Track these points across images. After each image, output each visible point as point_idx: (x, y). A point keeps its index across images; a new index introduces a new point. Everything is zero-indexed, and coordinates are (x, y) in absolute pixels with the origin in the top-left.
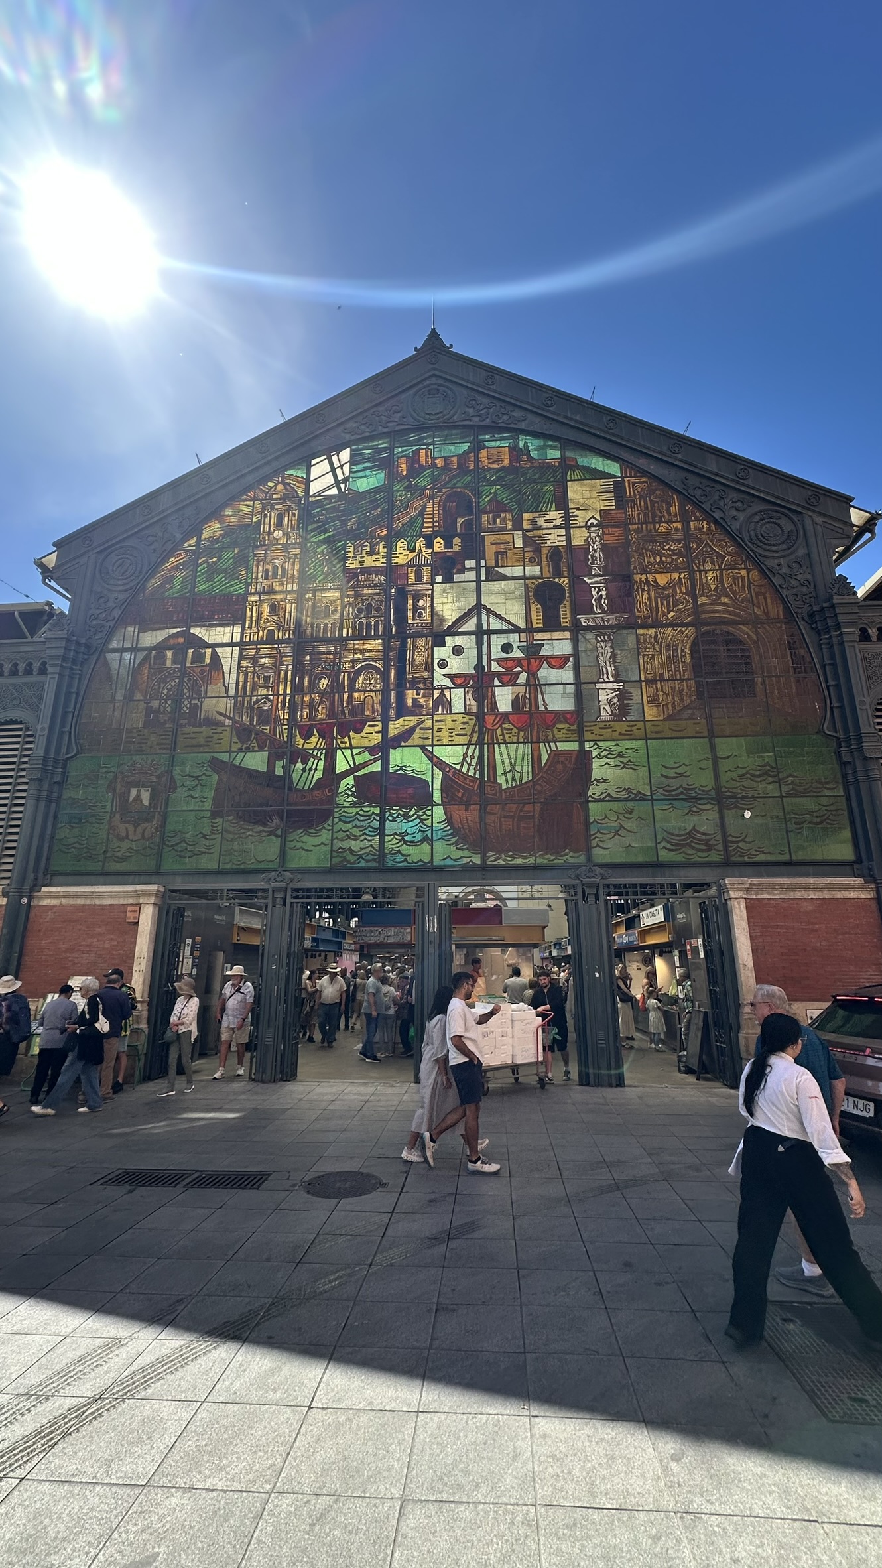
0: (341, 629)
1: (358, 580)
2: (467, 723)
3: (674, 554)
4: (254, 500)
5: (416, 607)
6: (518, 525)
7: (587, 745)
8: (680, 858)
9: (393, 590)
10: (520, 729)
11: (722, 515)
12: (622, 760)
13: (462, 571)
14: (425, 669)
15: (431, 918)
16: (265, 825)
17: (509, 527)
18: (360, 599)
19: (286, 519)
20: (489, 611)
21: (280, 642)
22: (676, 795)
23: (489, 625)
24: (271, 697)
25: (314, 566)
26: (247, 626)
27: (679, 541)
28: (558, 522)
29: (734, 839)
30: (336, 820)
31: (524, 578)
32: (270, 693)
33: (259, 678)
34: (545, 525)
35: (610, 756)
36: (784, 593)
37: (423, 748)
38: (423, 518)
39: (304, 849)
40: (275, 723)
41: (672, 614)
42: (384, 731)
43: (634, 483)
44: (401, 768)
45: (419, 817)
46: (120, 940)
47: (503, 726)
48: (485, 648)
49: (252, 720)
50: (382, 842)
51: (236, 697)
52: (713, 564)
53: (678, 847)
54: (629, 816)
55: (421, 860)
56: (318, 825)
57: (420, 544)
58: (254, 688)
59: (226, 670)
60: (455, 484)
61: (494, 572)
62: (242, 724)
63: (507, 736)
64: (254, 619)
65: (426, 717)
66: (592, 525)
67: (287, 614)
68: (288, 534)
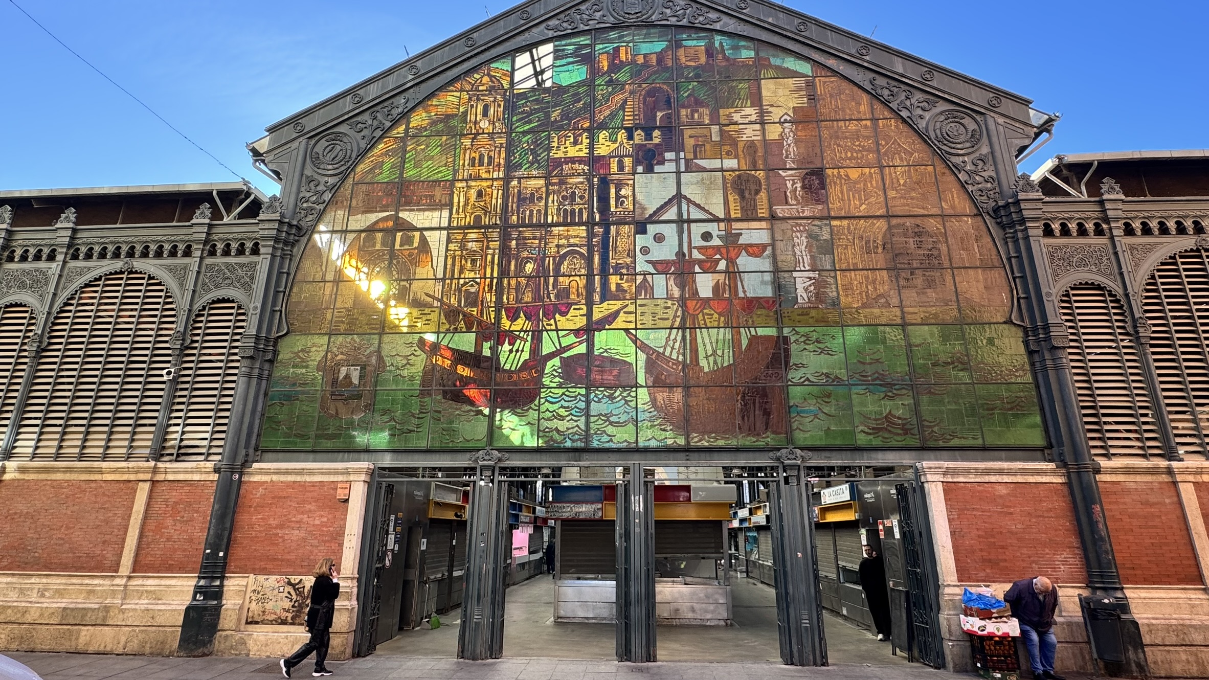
0: (546, 215)
1: (562, 169)
2: (669, 308)
3: (865, 150)
4: (461, 91)
5: (618, 197)
6: (715, 120)
7: (786, 331)
8: (877, 442)
9: (596, 179)
10: (720, 315)
11: (909, 114)
12: (819, 345)
13: (662, 162)
14: (628, 255)
15: (637, 498)
17: (707, 121)
18: (564, 187)
19: (492, 109)
20: (689, 201)
21: (487, 227)
22: (873, 380)
23: (689, 214)
24: (479, 280)
25: (520, 155)
26: (454, 211)
27: (868, 138)
28: (754, 118)
29: (927, 424)
30: (542, 401)
31: (722, 170)
32: (478, 276)
33: (466, 262)
34: (741, 121)
35: (808, 342)
36: (970, 188)
37: (627, 331)
38: (624, 111)
39: (511, 429)
40: (482, 304)
41: (864, 206)
42: (589, 314)
43: (825, 82)
44: (606, 351)
45: (624, 398)
46: (330, 516)
47: (705, 311)
48: (685, 236)
49: (459, 302)
50: (587, 423)
51: (443, 279)
52: (901, 159)
53: (876, 431)
54: (827, 400)
55: (626, 441)
56: (525, 405)
57: (622, 135)
58: (461, 272)
59: (435, 254)
60: (654, 80)
61: (693, 164)
62: (449, 306)
63: (708, 321)
64: (461, 204)
65: (629, 302)
66: (786, 121)
67: (494, 201)
68: (494, 124)
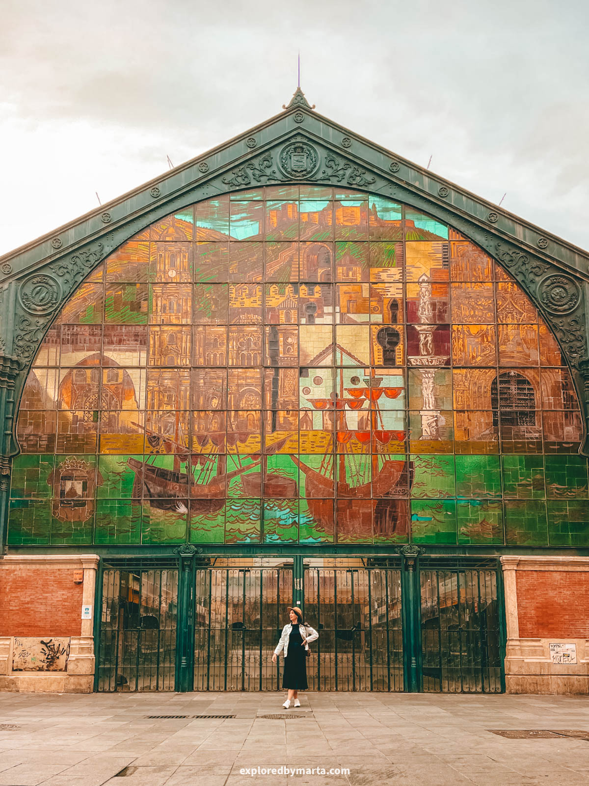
0: (227, 358)
1: (240, 319)
2: (325, 438)
3: (485, 309)
4: (150, 240)
5: (286, 344)
6: (366, 278)
7: (412, 458)
9: (268, 329)
10: (363, 444)
11: (523, 279)
12: (436, 469)
13: (321, 315)
14: (293, 394)
15: (298, 580)
16: (174, 511)
17: (359, 280)
18: (241, 335)
19: (178, 260)
20: (342, 349)
21: (179, 367)
23: (342, 362)
24: (174, 412)
25: (204, 304)
26: (151, 353)
27: (489, 298)
28: (397, 277)
30: (228, 508)
31: (369, 323)
32: (174, 409)
33: (164, 396)
34: (387, 280)
35: (428, 466)
37: (292, 455)
38: (291, 266)
39: (204, 529)
41: (479, 358)
42: (263, 442)
43: (458, 246)
44: (275, 471)
45: (289, 507)
46: (69, 595)
47: (352, 441)
48: (338, 379)
49: (160, 430)
50: (262, 525)
51: (146, 411)
52: (513, 319)
54: (439, 511)
55: (290, 539)
56: (214, 511)
57: (289, 289)
58: (160, 405)
59: (137, 389)
60: (316, 239)
61: (346, 318)
62: (151, 433)
63: (353, 448)
64: (157, 346)
65: (294, 432)
66: (423, 282)
67: (183, 344)
68: (180, 273)
